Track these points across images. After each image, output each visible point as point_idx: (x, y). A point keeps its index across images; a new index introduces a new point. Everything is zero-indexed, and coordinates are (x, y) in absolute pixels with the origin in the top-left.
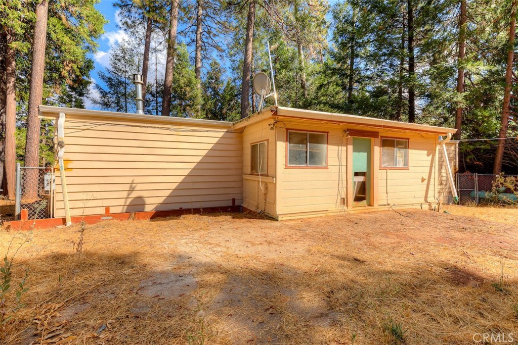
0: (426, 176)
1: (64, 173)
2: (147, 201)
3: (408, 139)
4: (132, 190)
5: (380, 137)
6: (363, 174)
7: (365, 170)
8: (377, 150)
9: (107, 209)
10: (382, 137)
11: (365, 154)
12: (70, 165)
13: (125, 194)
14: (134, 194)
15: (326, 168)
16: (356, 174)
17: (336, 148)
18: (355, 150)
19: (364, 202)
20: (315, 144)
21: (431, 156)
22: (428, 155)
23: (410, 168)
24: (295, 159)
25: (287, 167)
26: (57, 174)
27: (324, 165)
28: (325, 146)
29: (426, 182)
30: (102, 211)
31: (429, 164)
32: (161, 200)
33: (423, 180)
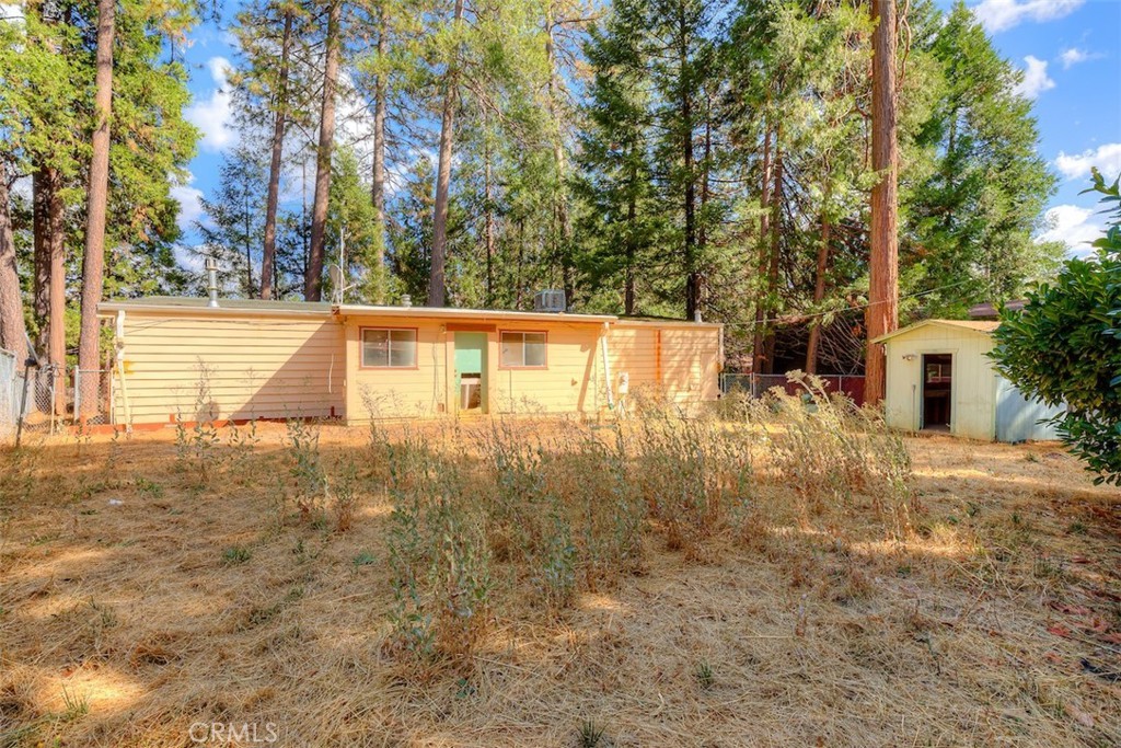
0: (580, 379)
1: (124, 376)
2: (222, 408)
3: (547, 331)
4: (202, 395)
5: (498, 332)
6: (477, 376)
7: (479, 371)
8: (494, 347)
9: (172, 416)
10: (501, 330)
11: (479, 352)
12: (131, 368)
13: (193, 401)
14: (206, 400)
15: (416, 369)
16: (465, 376)
17: (429, 345)
18: (459, 346)
19: (478, 410)
20: (400, 343)
21: (588, 353)
22: (583, 350)
23: (550, 367)
24: (372, 358)
25: (360, 369)
26: (117, 377)
27: (412, 365)
28: (413, 344)
29: (579, 385)
30: (166, 419)
31: (585, 361)
32: (239, 407)
33: (574, 383)
